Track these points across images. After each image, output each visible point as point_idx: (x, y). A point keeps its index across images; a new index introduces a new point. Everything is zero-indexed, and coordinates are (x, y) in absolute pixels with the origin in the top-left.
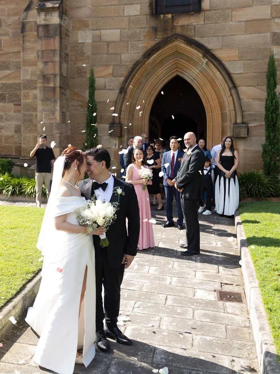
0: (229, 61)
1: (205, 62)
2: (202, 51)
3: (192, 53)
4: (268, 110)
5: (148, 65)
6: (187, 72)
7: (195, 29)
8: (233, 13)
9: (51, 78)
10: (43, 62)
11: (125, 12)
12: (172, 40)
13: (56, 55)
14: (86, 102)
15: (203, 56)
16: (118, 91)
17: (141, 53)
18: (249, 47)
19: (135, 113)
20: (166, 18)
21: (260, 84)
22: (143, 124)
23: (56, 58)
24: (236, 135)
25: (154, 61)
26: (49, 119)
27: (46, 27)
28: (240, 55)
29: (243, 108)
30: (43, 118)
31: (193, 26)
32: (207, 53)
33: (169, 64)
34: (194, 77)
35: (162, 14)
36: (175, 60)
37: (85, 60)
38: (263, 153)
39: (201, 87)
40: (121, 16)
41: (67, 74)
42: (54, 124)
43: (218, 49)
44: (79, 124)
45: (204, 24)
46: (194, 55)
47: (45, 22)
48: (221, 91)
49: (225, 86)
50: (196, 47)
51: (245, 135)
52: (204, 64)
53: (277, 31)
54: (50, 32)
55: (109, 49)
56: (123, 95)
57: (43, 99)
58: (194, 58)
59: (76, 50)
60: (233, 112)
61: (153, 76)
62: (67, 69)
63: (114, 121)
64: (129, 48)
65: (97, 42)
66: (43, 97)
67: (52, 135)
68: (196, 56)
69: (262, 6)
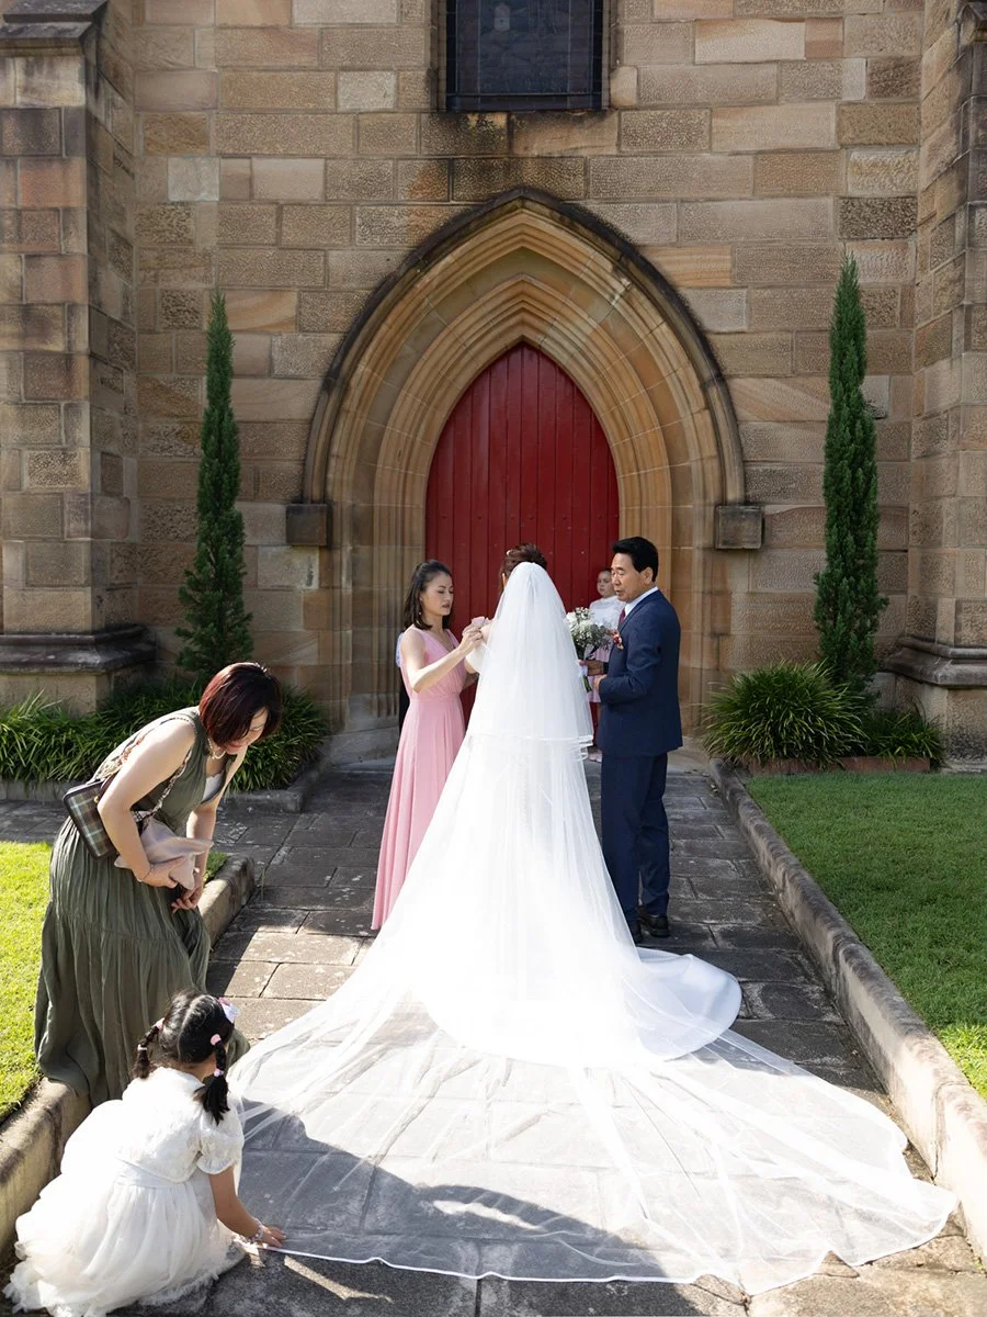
0: (701, 288)
1: (621, 290)
2: (612, 250)
3: (576, 255)
4: (837, 456)
5: (423, 296)
6: (555, 328)
7: (586, 171)
8: (717, 122)
9: (55, 316)
10: (23, 256)
11: (340, 97)
12: (509, 205)
13: (72, 229)
14: (199, 423)
15: (616, 269)
16: (315, 384)
17: (401, 249)
18: (768, 242)
19: (380, 465)
20: (486, 126)
21: (801, 370)
22: (407, 506)
23: (74, 240)
24: (725, 543)
25: (444, 282)
26: (49, 476)
27: (32, 117)
28: (736, 271)
29: (745, 451)
30: (25, 472)
31: (580, 162)
32: (629, 257)
33: (495, 295)
34: (579, 344)
35: (474, 112)
36: (517, 283)
37: (195, 267)
38: (819, 603)
39: (604, 380)
40: (325, 112)
41: (125, 313)
42: (68, 498)
43: (665, 245)
44: (173, 500)
45: (617, 156)
46: (585, 265)
47: (26, 100)
48: (674, 393)
49: (687, 374)
50: (590, 235)
51: (754, 542)
52: (617, 297)
53: (857, 193)
54: (50, 137)
55: (284, 228)
56: (334, 396)
57: (24, 401)
58: (582, 276)
59: (160, 228)
60: (715, 464)
61: (443, 335)
62: (126, 297)
63: (302, 492)
64: (359, 230)
65: (237, 201)
66: (23, 392)
67: (60, 540)
68: (589, 268)
69: (811, 105)
